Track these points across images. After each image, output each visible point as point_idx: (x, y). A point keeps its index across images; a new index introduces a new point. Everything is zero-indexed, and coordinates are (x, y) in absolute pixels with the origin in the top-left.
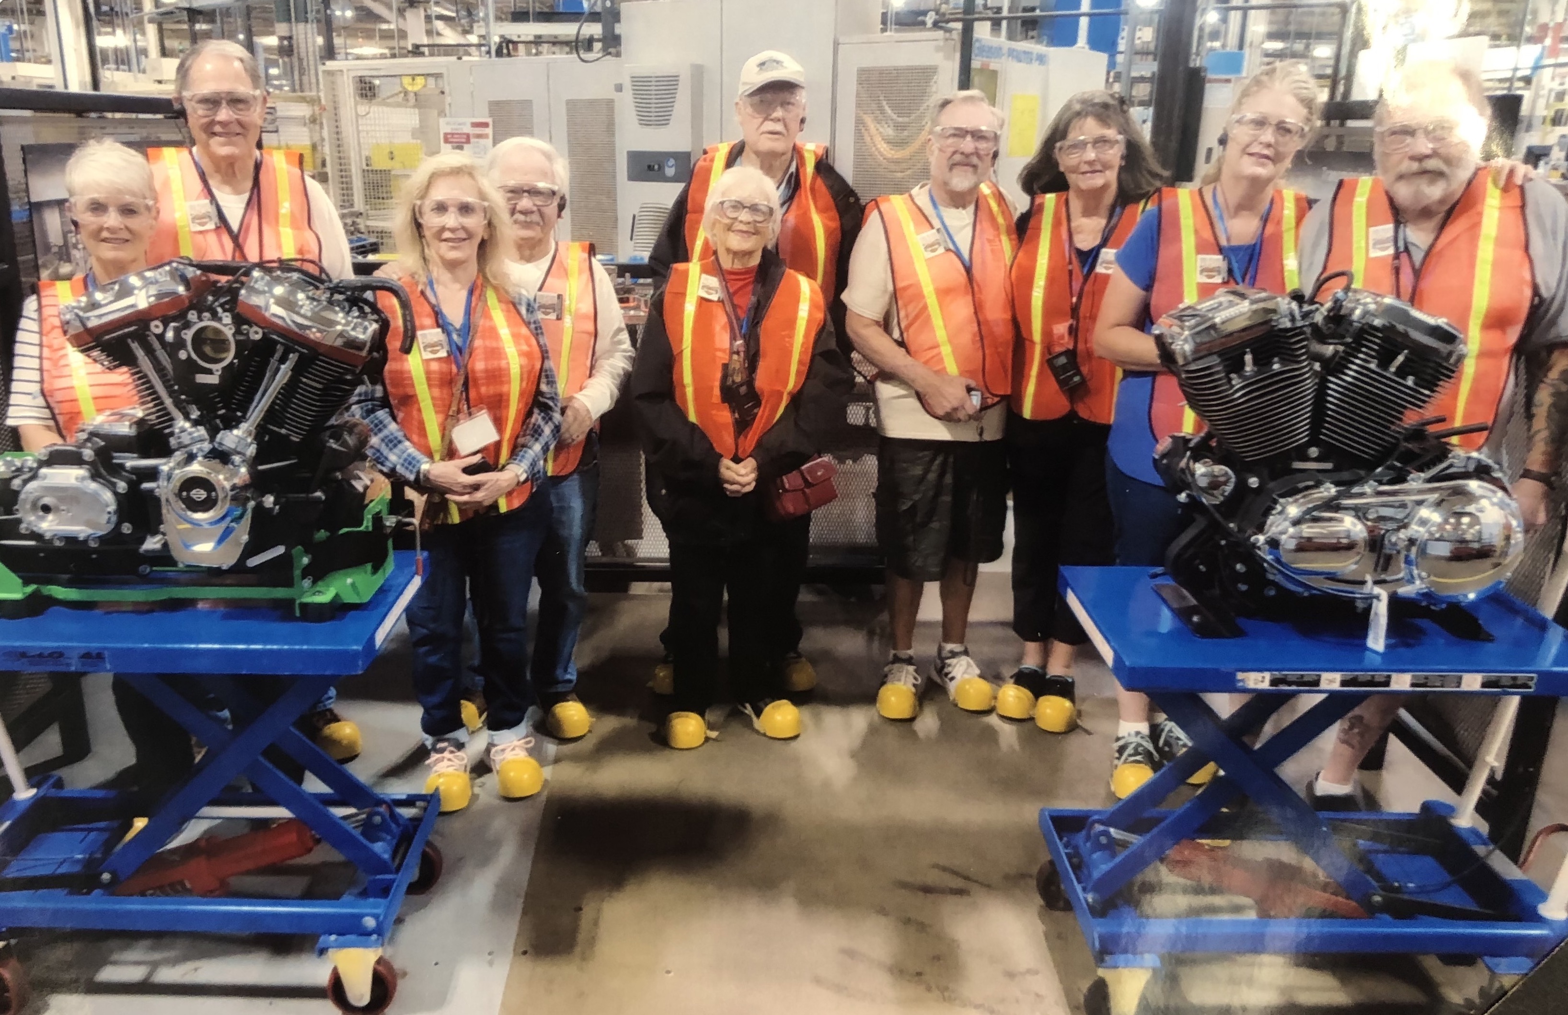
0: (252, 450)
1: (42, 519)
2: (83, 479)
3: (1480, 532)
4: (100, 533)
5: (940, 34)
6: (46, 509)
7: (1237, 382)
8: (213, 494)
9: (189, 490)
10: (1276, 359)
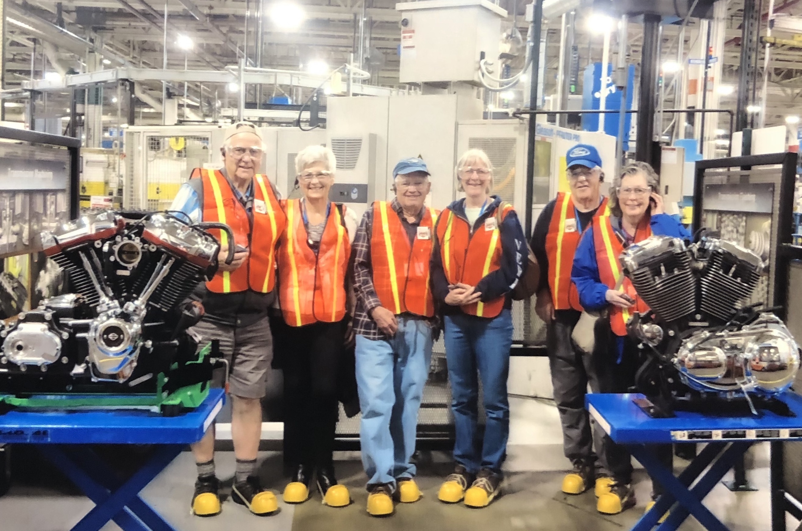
0: (144, 313)
1: (17, 353)
2: (44, 330)
3: (779, 356)
4: (50, 362)
5: (517, 120)
6: (20, 348)
7: (658, 281)
8: (122, 336)
9: (108, 334)
10: (676, 269)
